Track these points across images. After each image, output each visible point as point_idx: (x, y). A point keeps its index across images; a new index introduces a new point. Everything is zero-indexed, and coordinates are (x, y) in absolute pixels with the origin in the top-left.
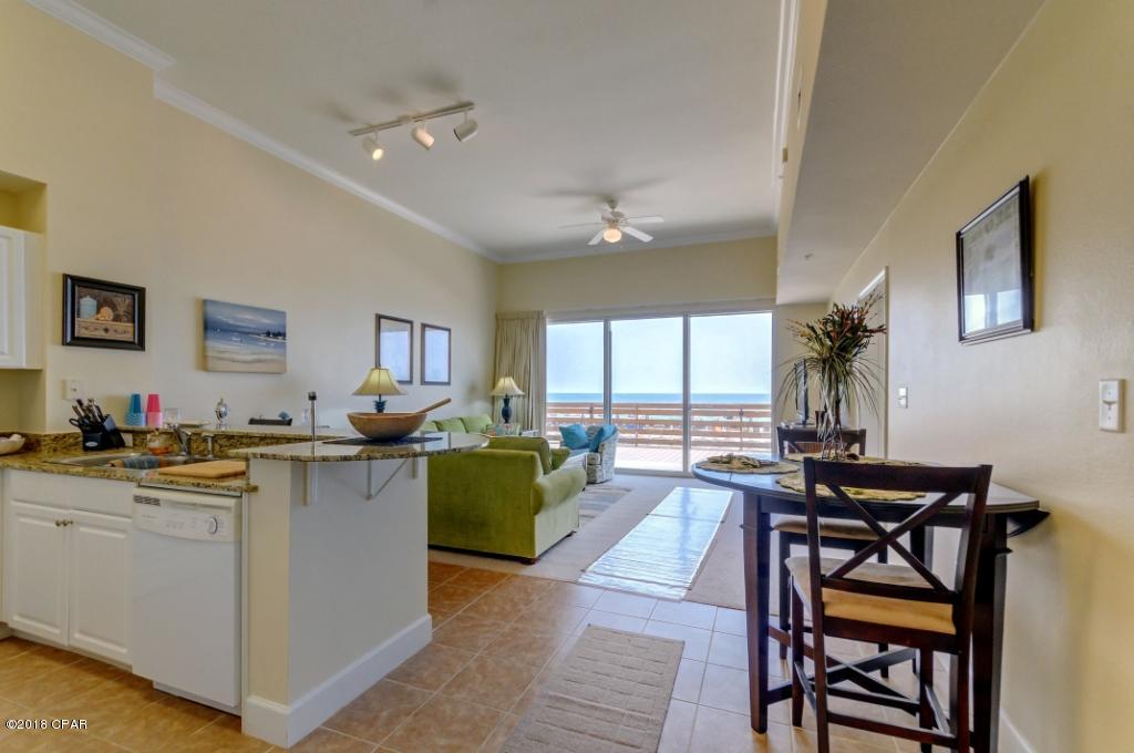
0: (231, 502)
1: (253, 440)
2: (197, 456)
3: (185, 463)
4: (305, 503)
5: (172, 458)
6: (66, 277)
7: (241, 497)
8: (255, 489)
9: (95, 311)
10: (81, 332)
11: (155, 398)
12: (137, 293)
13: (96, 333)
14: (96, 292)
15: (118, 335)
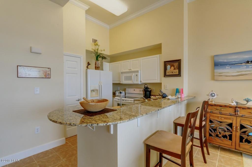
6: (164, 62)
9: (170, 68)
10: (167, 74)
11: (182, 89)
12: (179, 61)
13: (170, 73)
14: (170, 63)
15: (175, 73)
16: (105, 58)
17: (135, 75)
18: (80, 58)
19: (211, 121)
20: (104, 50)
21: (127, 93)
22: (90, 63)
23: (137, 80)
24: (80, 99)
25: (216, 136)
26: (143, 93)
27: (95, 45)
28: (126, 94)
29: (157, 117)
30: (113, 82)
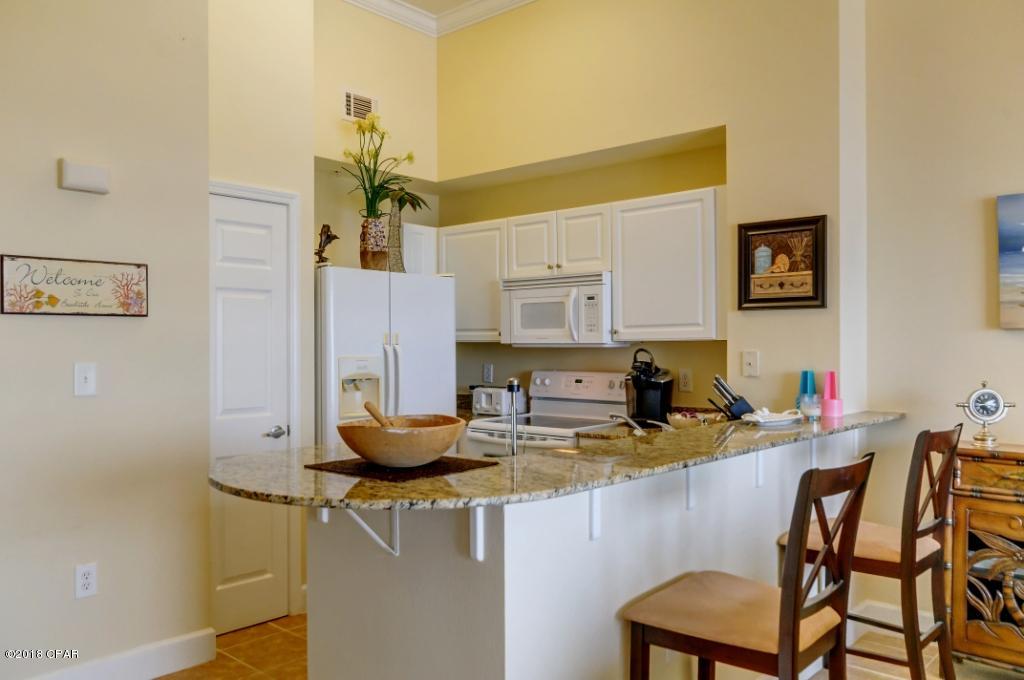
6: (740, 228)
9: (769, 263)
10: (756, 292)
11: (832, 376)
12: (816, 226)
13: (771, 290)
14: (770, 238)
15: (795, 290)
16: (415, 202)
17: (584, 300)
18: (285, 208)
19: (975, 543)
20: (410, 158)
21: (539, 398)
22: (334, 231)
23: (593, 326)
24: (285, 429)
25: (1003, 619)
26: (624, 399)
27: (361, 130)
28: (532, 402)
29: (688, 508)
30: (457, 336)
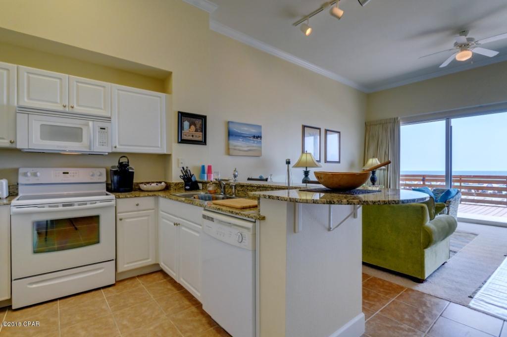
0: (250, 225)
1: (253, 188)
2: (228, 196)
3: (223, 199)
4: (295, 231)
5: (217, 196)
6: (179, 112)
7: (255, 222)
8: (264, 218)
9: (188, 128)
10: (184, 137)
11: (210, 167)
12: (204, 118)
13: (189, 137)
14: (189, 118)
15: (197, 138)
17: (98, 129)
23: (104, 143)
